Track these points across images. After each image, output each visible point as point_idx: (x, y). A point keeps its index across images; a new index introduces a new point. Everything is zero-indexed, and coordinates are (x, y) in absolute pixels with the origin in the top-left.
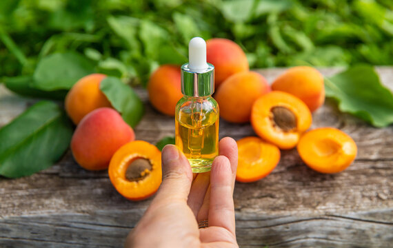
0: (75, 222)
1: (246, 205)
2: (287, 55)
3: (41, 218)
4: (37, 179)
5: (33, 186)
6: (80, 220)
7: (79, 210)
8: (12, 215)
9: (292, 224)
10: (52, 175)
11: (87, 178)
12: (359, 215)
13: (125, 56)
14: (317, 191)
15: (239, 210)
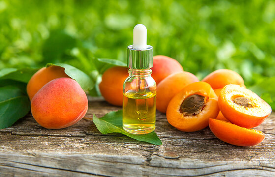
0: (20, 163)
1: (184, 156)
6: (24, 161)
7: (26, 153)
9: (228, 172)
14: (249, 150)
15: (177, 159)
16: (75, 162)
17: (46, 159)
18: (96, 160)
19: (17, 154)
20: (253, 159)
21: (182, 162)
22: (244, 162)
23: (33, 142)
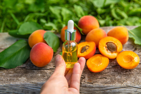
0: (30, 87)
1: (95, 82)
2: (117, 20)
3: (17, 85)
4: (17, 70)
5: (15, 72)
7: (32, 82)
8: (7, 84)
9: (113, 89)
10: (23, 68)
11: (35, 69)
12: (140, 86)
13: (55, 21)
14: (123, 76)
15: (92, 83)
17: (40, 85)
19: (28, 83)
20: (124, 83)
21: (94, 85)
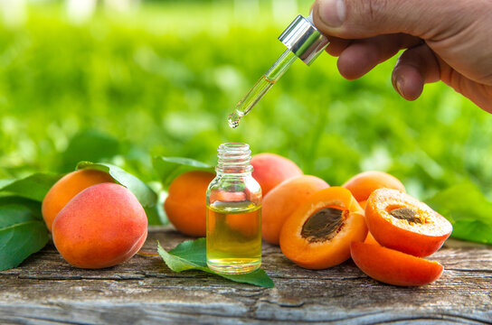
0: (36, 318)
1: (311, 302)
6: (44, 315)
9: (385, 324)
11: (62, 279)
12: (489, 315)
15: (300, 307)
16: (130, 314)
17: (80, 310)
18: (165, 311)
19: (32, 304)
20: (426, 305)
21: (309, 312)
22: (411, 308)
23: (57, 288)
